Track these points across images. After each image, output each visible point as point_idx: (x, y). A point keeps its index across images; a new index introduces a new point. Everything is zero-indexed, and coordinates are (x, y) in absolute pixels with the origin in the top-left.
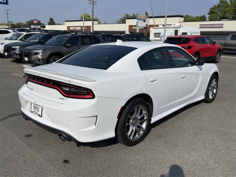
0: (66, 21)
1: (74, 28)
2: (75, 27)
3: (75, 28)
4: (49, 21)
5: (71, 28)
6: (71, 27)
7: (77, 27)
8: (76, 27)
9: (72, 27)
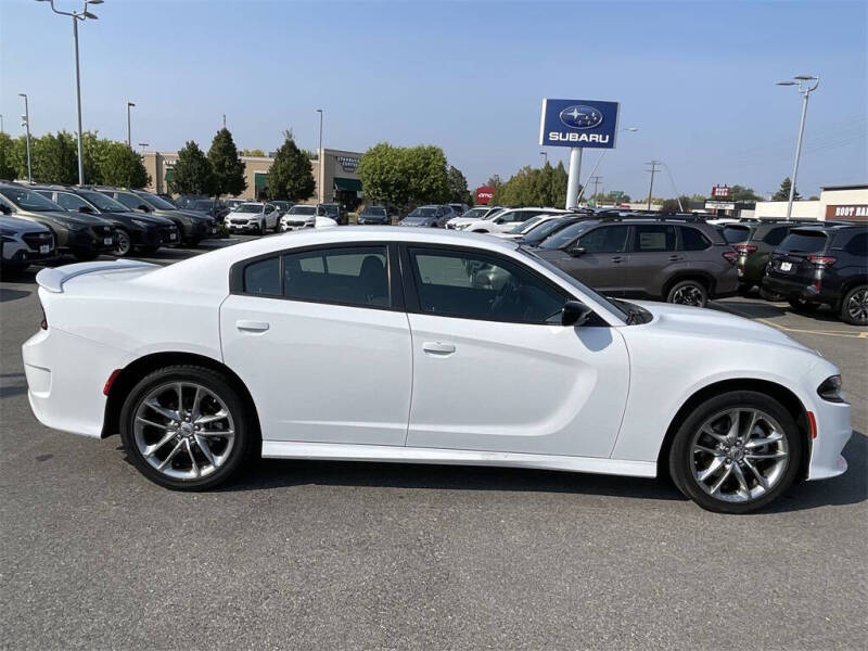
0: (826, 189)
1: (852, 209)
2: (856, 206)
3: (855, 212)
4: (779, 189)
5: (839, 212)
6: (841, 206)
7: (862, 206)
8: (859, 209)
9: (845, 206)
